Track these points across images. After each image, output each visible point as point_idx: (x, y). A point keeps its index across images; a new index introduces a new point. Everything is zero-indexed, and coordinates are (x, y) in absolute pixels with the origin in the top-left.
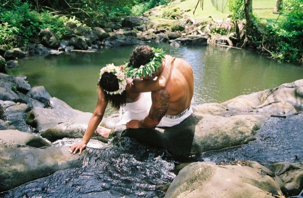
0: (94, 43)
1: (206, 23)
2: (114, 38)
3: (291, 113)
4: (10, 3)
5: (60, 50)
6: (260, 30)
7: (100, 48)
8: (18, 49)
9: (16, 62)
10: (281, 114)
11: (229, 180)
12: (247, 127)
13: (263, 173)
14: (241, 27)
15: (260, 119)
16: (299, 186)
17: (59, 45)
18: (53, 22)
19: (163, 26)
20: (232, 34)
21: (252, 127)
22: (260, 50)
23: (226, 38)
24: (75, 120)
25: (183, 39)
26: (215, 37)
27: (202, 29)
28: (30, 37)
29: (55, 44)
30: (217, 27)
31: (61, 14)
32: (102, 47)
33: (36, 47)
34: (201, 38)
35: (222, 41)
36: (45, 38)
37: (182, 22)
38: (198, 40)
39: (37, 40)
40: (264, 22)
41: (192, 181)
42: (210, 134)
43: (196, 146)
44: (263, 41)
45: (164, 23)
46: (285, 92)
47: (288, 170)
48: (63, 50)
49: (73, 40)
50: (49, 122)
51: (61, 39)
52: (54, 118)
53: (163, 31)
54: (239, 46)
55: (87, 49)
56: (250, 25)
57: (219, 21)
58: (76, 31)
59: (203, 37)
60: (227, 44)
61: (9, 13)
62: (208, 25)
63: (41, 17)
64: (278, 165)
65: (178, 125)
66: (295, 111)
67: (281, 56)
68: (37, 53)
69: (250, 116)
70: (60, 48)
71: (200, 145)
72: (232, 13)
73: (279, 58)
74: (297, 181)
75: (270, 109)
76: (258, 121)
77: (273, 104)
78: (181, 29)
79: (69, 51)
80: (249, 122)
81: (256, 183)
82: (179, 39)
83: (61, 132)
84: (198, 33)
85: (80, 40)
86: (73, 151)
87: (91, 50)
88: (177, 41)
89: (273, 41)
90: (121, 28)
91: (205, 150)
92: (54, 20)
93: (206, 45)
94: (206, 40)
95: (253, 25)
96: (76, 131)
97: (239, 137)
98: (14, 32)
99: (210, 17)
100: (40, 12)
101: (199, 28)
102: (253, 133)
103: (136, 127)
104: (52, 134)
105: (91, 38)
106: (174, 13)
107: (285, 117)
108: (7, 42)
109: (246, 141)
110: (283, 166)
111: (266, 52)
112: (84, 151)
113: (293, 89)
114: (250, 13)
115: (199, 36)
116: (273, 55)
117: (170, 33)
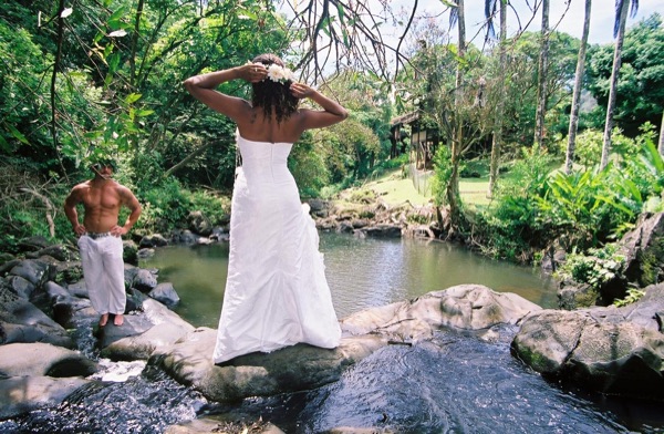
1: (402, 209)
4: (159, 181)
5: (211, 239)
6: (469, 218)
8: (158, 236)
9: (152, 250)
10: (407, 340)
14: (444, 214)
17: (211, 232)
19: (349, 211)
20: (433, 223)
22: (468, 244)
23: (426, 228)
25: (370, 229)
26: (412, 226)
27: (397, 217)
28: (177, 220)
29: (205, 231)
30: (416, 214)
31: (220, 195)
33: (182, 233)
34: (394, 228)
35: (420, 232)
36: (194, 222)
37: (373, 206)
38: (390, 230)
39: (185, 225)
40: (473, 208)
44: (473, 232)
45: (350, 208)
46: (426, 304)
48: (216, 238)
51: (215, 225)
53: (348, 218)
54: (442, 238)
56: (456, 211)
57: (419, 206)
59: (397, 226)
60: (428, 235)
61: (156, 192)
62: (404, 212)
63: (192, 198)
68: (182, 241)
70: (212, 236)
72: (434, 197)
73: (492, 254)
77: (404, 322)
78: (371, 216)
82: (365, 228)
84: (392, 221)
88: (363, 231)
89: (484, 232)
92: (210, 201)
93: (400, 237)
94: (399, 230)
95: (459, 212)
98: (157, 214)
99: (408, 201)
100: (192, 192)
101: (393, 215)
106: (365, 197)
107: (410, 345)
108: (147, 226)
111: (476, 246)
113: (440, 300)
114: (455, 197)
115: (392, 225)
116: (485, 250)
117: (356, 220)
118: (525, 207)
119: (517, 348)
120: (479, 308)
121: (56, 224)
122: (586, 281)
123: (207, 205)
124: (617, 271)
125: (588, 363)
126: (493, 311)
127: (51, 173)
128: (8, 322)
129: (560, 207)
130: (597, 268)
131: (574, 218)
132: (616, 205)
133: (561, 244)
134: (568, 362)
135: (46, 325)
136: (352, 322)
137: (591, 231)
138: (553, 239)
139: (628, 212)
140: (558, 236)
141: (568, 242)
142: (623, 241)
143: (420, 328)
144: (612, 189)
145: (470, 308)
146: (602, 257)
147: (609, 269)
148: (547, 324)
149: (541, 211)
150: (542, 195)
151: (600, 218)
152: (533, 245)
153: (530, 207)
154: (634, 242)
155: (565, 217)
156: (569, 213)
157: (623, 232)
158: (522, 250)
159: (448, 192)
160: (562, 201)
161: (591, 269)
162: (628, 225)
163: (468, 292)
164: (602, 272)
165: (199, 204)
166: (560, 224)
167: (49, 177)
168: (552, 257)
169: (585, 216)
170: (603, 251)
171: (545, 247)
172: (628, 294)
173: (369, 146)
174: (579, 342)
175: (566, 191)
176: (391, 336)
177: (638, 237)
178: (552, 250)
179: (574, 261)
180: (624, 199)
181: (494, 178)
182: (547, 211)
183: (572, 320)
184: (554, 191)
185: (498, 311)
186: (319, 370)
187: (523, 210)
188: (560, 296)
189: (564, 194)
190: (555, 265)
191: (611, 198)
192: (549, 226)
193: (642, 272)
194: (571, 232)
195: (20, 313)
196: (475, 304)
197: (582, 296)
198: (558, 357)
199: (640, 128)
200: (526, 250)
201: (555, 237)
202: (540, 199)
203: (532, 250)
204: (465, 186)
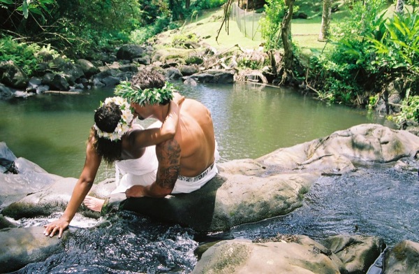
0: (78, 81)
1: (231, 53)
2: (106, 74)
3: (348, 170)
5: (28, 92)
6: (303, 62)
7: (86, 88)
10: (336, 171)
11: (270, 262)
12: (292, 189)
13: (317, 251)
14: (277, 59)
15: (308, 178)
16: (363, 266)
17: (27, 85)
18: (18, 52)
19: (174, 57)
20: (266, 68)
21: (297, 190)
22: (303, 89)
23: (258, 73)
24: (51, 189)
25: (202, 75)
26: (244, 71)
27: (226, 62)
29: (21, 83)
30: (247, 59)
31: (32, 40)
32: (89, 87)
34: (226, 74)
35: (253, 77)
36: (6, 74)
37: (199, 52)
38: (221, 76)
40: (307, 52)
41: (221, 266)
42: (242, 201)
43: (224, 219)
44: (307, 76)
45: (175, 54)
46: (339, 142)
47: (348, 245)
48: (34, 91)
49: (48, 77)
50: (13, 193)
51: (30, 76)
52: (22, 187)
53: (174, 65)
54: (276, 84)
55: (68, 89)
56: (290, 55)
57: (249, 51)
58: (51, 65)
59: (228, 72)
60: (261, 81)
62: (234, 57)
64: (335, 239)
65: (198, 190)
66: (352, 167)
67: (330, 96)
69: (295, 176)
70: (29, 89)
71: (229, 216)
72: (265, 41)
73: (328, 99)
74: (360, 259)
75: (321, 165)
76: (306, 182)
77: (324, 158)
78: (199, 61)
79: (42, 92)
80: (294, 183)
81: (307, 265)
82: (195, 75)
83: (31, 207)
84: (221, 67)
85: (58, 77)
86: (50, 233)
87: (73, 91)
88: (193, 78)
89: (320, 77)
90: (116, 61)
91: (236, 223)
92: (20, 49)
93: (232, 83)
94: (231, 76)
95: (293, 56)
96: (53, 205)
97: (282, 204)
99: (237, 45)
101: (223, 60)
102: (300, 198)
103: (140, 195)
104: (18, 210)
105: (74, 75)
106: (188, 41)
107: (340, 175)
109: (290, 209)
110: (341, 240)
111: (311, 91)
112: (66, 232)
113: (350, 138)
114: (288, 41)
115: (222, 71)
116: (321, 95)
117: (183, 67)
118: (361, 50)
120: (386, 143)
126: (397, 145)
129: (396, 50)
131: (410, 61)
133: (396, 87)
138: (388, 82)
140: (393, 79)
141: (402, 85)
145: (379, 144)
149: (377, 55)
150: (379, 38)
152: (368, 89)
153: (366, 51)
155: (400, 60)
156: (404, 57)
158: (356, 94)
159: (282, 35)
160: (398, 44)
166: (395, 67)
168: (386, 101)
171: (379, 91)
175: (404, 34)
178: (387, 93)
181: (326, 20)
182: (384, 54)
184: (392, 33)
185: (401, 145)
187: (360, 53)
189: (400, 37)
190: (390, 108)
192: (383, 70)
194: (405, 75)
196: (383, 140)
200: (361, 94)
201: (390, 80)
202: (377, 42)
203: (367, 93)
204: (297, 28)
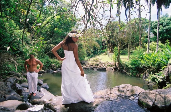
1: (106, 63)
4: (44, 56)
6: (123, 65)
8: (43, 70)
9: (42, 74)
10: (111, 99)
14: (117, 64)
17: (57, 70)
20: (114, 67)
22: (123, 72)
23: (112, 68)
25: (98, 68)
26: (109, 67)
27: (105, 65)
28: (48, 67)
29: (55, 69)
30: (109, 64)
33: (49, 70)
36: (53, 67)
37: (98, 62)
38: (103, 69)
39: (50, 68)
40: (124, 63)
44: (124, 69)
45: (92, 63)
48: (58, 71)
51: (58, 68)
53: (92, 66)
54: (117, 71)
57: (110, 62)
60: (113, 70)
62: (106, 64)
63: (52, 61)
67: (130, 74)
68: (49, 72)
72: (114, 60)
73: (130, 75)
78: (98, 65)
84: (103, 66)
88: (96, 69)
89: (127, 69)
92: (56, 62)
93: (105, 70)
94: (105, 69)
95: (120, 64)
99: (107, 61)
100: (52, 59)
101: (104, 65)
106: (96, 60)
111: (125, 72)
113: (118, 88)
114: (119, 60)
115: (103, 67)
116: (128, 74)
117: (94, 66)
119: (140, 101)
120: (129, 90)
121: (18, 68)
122: (155, 82)
123: (56, 63)
124: (163, 79)
125: (159, 105)
126: (132, 91)
127: (17, 55)
128: (7, 94)
129: (147, 62)
130: (158, 78)
131: (151, 65)
132: (161, 62)
133: (148, 72)
134: (154, 105)
135: (16, 95)
136: (96, 94)
137: (155, 68)
139: (165, 63)
141: (149, 71)
142: (164, 71)
143: (114, 96)
144: (160, 57)
145: (126, 90)
146: (159, 75)
147: (161, 78)
148: (147, 95)
150: (142, 59)
151: (157, 65)
153: (139, 62)
154: (167, 71)
155: (148, 65)
157: (164, 69)
158: (137, 73)
159: (118, 59)
160: (147, 60)
161: (156, 78)
162: (165, 67)
163: (126, 86)
164: (159, 79)
165: (54, 62)
166: (147, 66)
167: (16, 56)
168: (145, 75)
169: (153, 64)
170: (159, 74)
171: (143, 73)
172: (167, 85)
173: (97, 47)
174: (156, 100)
176: (107, 98)
177: (168, 70)
178: (145, 73)
179: (152, 77)
180: (163, 60)
181: (129, 55)
182: (144, 63)
183: (153, 94)
184: (145, 58)
185: (134, 91)
186: (89, 108)
187: (137, 63)
188: (148, 86)
189: (147, 59)
190: (146, 78)
191: (160, 59)
192: (144, 67)
193: (170, 79)
194: (150, 69)
195: (10, 92)
196: (128, 89)
197: (154, 86)
198: (151, 103)
199: (166, 41)
200: (138, 73)
201: (146, 70)
202: (141, 60)
203: (140, 73)
204: (122, 57)
